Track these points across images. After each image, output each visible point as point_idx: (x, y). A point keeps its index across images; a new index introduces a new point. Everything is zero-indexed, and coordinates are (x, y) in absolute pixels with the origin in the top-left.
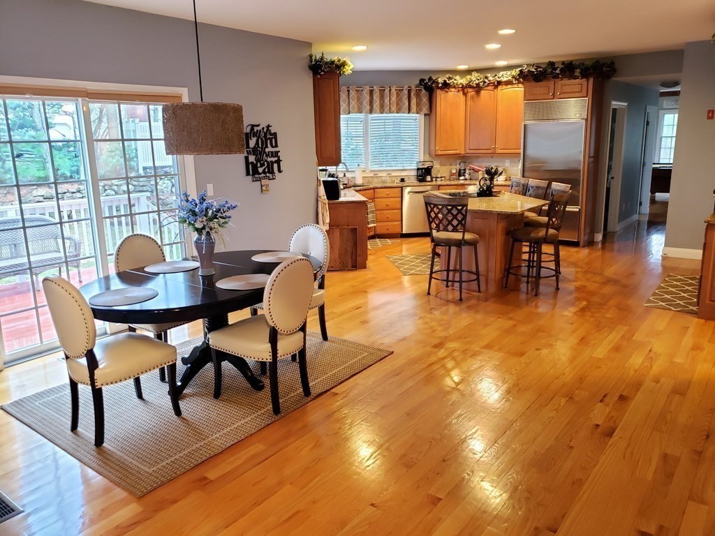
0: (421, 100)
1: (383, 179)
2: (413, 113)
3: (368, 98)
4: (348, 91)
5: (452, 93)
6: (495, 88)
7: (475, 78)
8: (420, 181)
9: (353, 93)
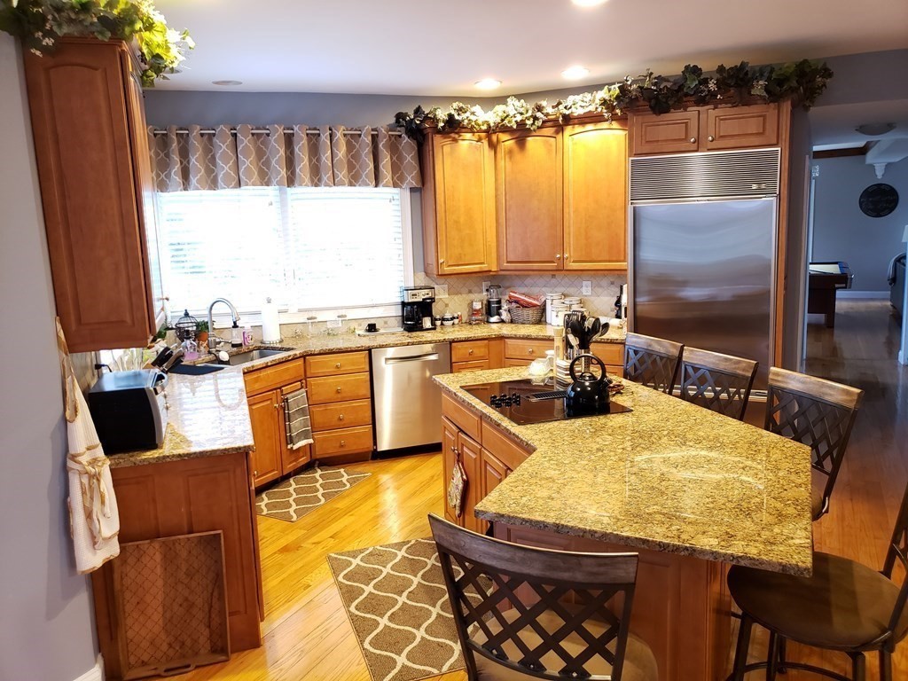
0: (400, 158)
1: (330, 326)
2: (385, 186)
3: (282, 152)
4: (235, 135)
5: (466, 142)
6: (557, 132)
7: (514, 110)
8: (409, 329)
9: (245, 141)
